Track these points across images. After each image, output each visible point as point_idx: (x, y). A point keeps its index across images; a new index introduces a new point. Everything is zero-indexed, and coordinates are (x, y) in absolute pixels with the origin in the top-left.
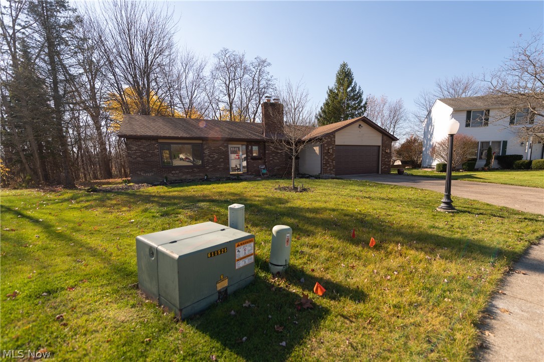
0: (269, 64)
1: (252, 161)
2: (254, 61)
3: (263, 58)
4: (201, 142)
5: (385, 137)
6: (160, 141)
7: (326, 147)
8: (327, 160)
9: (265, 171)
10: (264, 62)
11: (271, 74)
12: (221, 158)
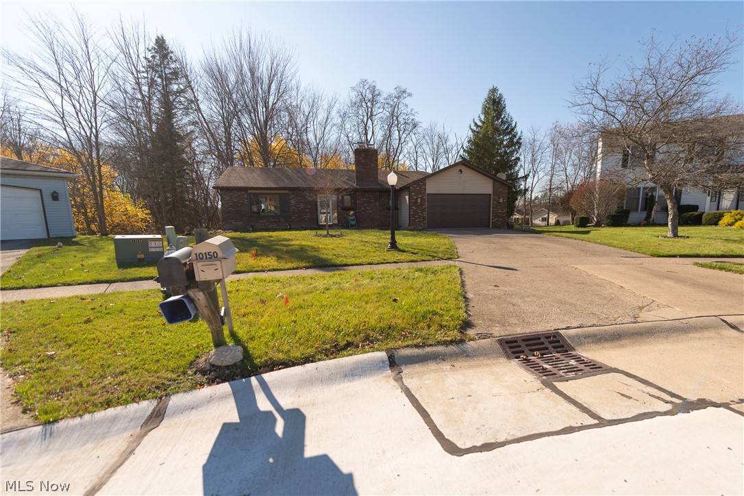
0: (410, 95)
1: (343, 212)
2: (392, 92)
3: (403, 88)
4: (287, 192)
5: (497, 184)
6: (249, 191)
7: (414, 196)
8: (415, 211)
9: (354, 223)
10: (404, 92)
11: (410, 107)
12: (308, 208)
